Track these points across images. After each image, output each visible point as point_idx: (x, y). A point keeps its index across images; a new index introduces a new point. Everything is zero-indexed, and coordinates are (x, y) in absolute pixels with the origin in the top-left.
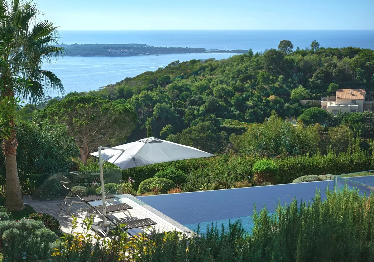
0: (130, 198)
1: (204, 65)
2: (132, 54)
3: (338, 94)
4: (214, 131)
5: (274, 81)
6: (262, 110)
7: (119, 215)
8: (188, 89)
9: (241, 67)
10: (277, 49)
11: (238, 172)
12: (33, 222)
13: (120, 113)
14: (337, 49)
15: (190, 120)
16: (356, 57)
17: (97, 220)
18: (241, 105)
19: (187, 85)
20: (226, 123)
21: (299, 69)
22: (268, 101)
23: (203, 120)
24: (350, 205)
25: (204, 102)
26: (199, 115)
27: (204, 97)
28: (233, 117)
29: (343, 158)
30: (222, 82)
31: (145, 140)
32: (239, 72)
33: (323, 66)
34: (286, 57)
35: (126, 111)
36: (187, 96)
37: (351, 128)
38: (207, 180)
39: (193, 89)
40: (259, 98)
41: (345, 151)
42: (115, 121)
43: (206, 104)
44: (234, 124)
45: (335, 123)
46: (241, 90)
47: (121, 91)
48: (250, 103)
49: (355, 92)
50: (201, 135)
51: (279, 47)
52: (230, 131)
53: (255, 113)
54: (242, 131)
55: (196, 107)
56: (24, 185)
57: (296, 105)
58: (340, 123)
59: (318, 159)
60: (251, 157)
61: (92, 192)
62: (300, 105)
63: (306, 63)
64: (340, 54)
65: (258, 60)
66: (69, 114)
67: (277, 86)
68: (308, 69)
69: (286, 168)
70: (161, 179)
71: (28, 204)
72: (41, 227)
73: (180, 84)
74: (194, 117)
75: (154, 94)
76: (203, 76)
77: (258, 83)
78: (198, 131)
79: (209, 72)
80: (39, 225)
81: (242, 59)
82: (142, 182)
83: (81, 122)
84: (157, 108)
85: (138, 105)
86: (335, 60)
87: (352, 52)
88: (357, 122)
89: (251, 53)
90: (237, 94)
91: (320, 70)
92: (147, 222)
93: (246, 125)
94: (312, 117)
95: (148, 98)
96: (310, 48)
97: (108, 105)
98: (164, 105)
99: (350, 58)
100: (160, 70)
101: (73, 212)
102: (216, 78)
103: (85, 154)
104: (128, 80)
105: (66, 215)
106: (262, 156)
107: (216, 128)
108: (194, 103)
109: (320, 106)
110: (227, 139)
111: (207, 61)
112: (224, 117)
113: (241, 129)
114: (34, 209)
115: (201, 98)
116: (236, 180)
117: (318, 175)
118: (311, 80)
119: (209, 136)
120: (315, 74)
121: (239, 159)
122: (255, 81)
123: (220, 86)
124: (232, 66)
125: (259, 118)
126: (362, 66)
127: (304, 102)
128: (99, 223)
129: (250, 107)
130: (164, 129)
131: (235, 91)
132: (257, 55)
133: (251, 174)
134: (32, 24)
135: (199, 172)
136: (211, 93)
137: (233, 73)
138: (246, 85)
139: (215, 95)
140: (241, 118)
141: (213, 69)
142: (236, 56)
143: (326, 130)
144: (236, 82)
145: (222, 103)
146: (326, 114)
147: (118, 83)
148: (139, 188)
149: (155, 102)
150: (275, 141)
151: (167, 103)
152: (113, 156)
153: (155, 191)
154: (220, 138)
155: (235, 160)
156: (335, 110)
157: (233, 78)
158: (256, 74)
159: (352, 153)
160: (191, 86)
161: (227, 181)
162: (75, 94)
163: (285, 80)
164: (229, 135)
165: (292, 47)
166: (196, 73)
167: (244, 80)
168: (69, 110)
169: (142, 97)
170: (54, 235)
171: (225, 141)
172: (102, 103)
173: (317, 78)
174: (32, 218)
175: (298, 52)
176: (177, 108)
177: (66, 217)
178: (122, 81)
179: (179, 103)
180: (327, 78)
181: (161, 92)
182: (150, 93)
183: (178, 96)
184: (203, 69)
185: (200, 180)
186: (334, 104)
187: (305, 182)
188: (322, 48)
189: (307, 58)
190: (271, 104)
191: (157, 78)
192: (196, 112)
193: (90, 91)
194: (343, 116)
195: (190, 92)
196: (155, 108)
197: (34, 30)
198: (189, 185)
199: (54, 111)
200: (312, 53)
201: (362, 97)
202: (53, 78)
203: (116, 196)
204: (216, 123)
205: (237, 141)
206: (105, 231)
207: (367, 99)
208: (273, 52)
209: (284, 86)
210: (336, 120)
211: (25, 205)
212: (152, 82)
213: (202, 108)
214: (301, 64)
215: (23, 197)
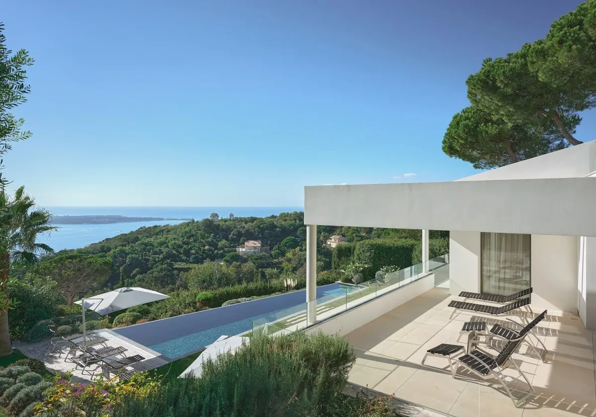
0: (106, 332)
1: (162, 229)
2: (110, 222)
3: (246, 243)
4: (169, 271)
5: (208, 238)
6: (200, 255)
7: (98, 347)
8: (151, 245)
9: (187, 229)
10: (209, 218)
11: (187, 302)
12: (20, 368)
13: (101, 264)
14: (245, 218)
15: (152, 265)
16: (255, 222)
17: (78, 353)
18: (187, 253)
19: (151, 241)
20: (177, 265)
21: (223, 230)
22: (204, 250)
23: (162, 264)
24: (264, 348)
25: (163, 252)
26: (159, 261)
27: (163, 249)
28: (182, 261)
29: (252, 286)
30: (174, 239)
31: (119, 290)
32: (186, 232)
33: (237, 227)
34: (215, 223)
35: (105, 263)
36: (150, 249)
37: (254, 263)
38: (165, 310)
39: (155, 244)
40: (199, 248)
41: (252, 281)
42: (98, 270)
43: (164, 254)
44: (183, 265)
45: (245, 261)
46: (187, 244)
47: (102, 248)
48: (193, 251)
49: (255, 242)
50: (160, 274)
51: (211, 217)
52: (180, 270)
53: (196, 258)
54: (188, 270)
55: (157, 256)
56: (14, 332)
57: (222, 251)
58: (248, 260)
59: (238, 288)
60: (195, 291)
61: (75, 331)
62: (224, 251)
63: (227, 226)
64: (246, 221)
65: (198, 225)
66: (59, 268)
67: (210, 240)
68: (228, 230)
69: (217, 296)
70: (131, 313)
71: (16, 348)
72: (27, 371)
73: (146, 242)
74: (156, 262)
75: (127, 248)
76: (162, 236)
77: (198, 240)
78: (157, 271)
79: (166, 233)
80: (25, 370)
81: (188, 224)
82: (117, 317)
83: (68, 273)
84: (129, 258)
85: (115, 257)
86: (243, 224)
87: (253, 220)
88: (257, 259)
89: (193, 221)
90: (185, 246)
91: (235, 230)
92: (121, 350)
93: (191, 266)
94: (231, 258)
95: (122, 251)
96: (229, 217)
97: (91, 260)
98: (134, 255)
99: (252, 223)
100: (132, 233)
101: (58, 350)
102: (170, 236)
103: (72, 295)
104: (107, 240)
105: (52, 353)
106: (202, 289)
107: (170, 268)
108: (155, 253)
109: (236, 251)
110: (178, 275)
111: (164, 226)
112: (176, 261)
113: (187, 268)
114: (22, 352)
115: (160, 250)
116: (185, 308)
117: (237, 299)
118: (230, 236)
119: (165, 274)
120: (232, 233)
121: (187, 293)
122: (196, 238)
123: (174, 241)
124: (181, 229)
125: (199, 261)
126: (259, 227)
127: (226, 249)
128: (80, 356)
129: (193, 254)
130: (134, 272)
131: (183, 244)
132: (197, 222)
133: (195, 303)
134: (30, 211)
135: (159, 305)
136: (168, 246)
137: (182, 233)
138: (191, 240)
139: (170, 247)
140: (187, 261)
141: (168, 231)
142: (184, 223)
143: (240, 265)
144: (184, 239)
145: (174, 252)
146: (239, 256)
147: (100, 243)
148: (114, 322)
149: (128, 254)
150: (210, 278)
151: (136, 254)
152: (94, 303)
153: (127, 323)
154: (173, 275)
155: (185, 293)
156: (245, 253)
157: (182, 236)
158: (196, 233)
159: (256, 282)
160: (154, 242)
161: (179, 309)
162: (65, 251)
163: (214, 237)
164: (179, 272)
165: (218, 217)
166: (157, 234)
167: (189, 238)
168: (59, 265)
169: (118, 251)
170: (39, 377)
171: (177, 277)
172: (87, 258)
173: (234, 235)
174: (19, 365)
175: (222, 220)
176: (144, 257)
177: (52, 354)
178: (103, 241)
179: (145, 254)
180: (240, 235)
181: (132, 247)
182: (124, 248)
183: (144, 249)
184: (162, 231)
185: (160, 311)
186: (244, 250)
187: (229, 305)
188: (236, 218)
189: (227, 223)
190: (206, 251)
191: (129, 238)
192: (157, 259)
193: (78, 249)
194: (249, 257)
195: (153, 246)
196: (128, 258)
197: (31, 215)
198: (152, 315)
199: (46, 266)
200: (230, 220)
201: (259, 245)
202: (47, 248)
203: (95, 331)
204: (171, 265)
205: (185, 276)
206: (85, 362)
207: (262, 246)
208: (207, 220)
209: (214, 240)
210: (245, 259)
211: (13, 349)
212: (125, 240)
213: (161, 256)
214: (224, 227)
215: (11, 342)
